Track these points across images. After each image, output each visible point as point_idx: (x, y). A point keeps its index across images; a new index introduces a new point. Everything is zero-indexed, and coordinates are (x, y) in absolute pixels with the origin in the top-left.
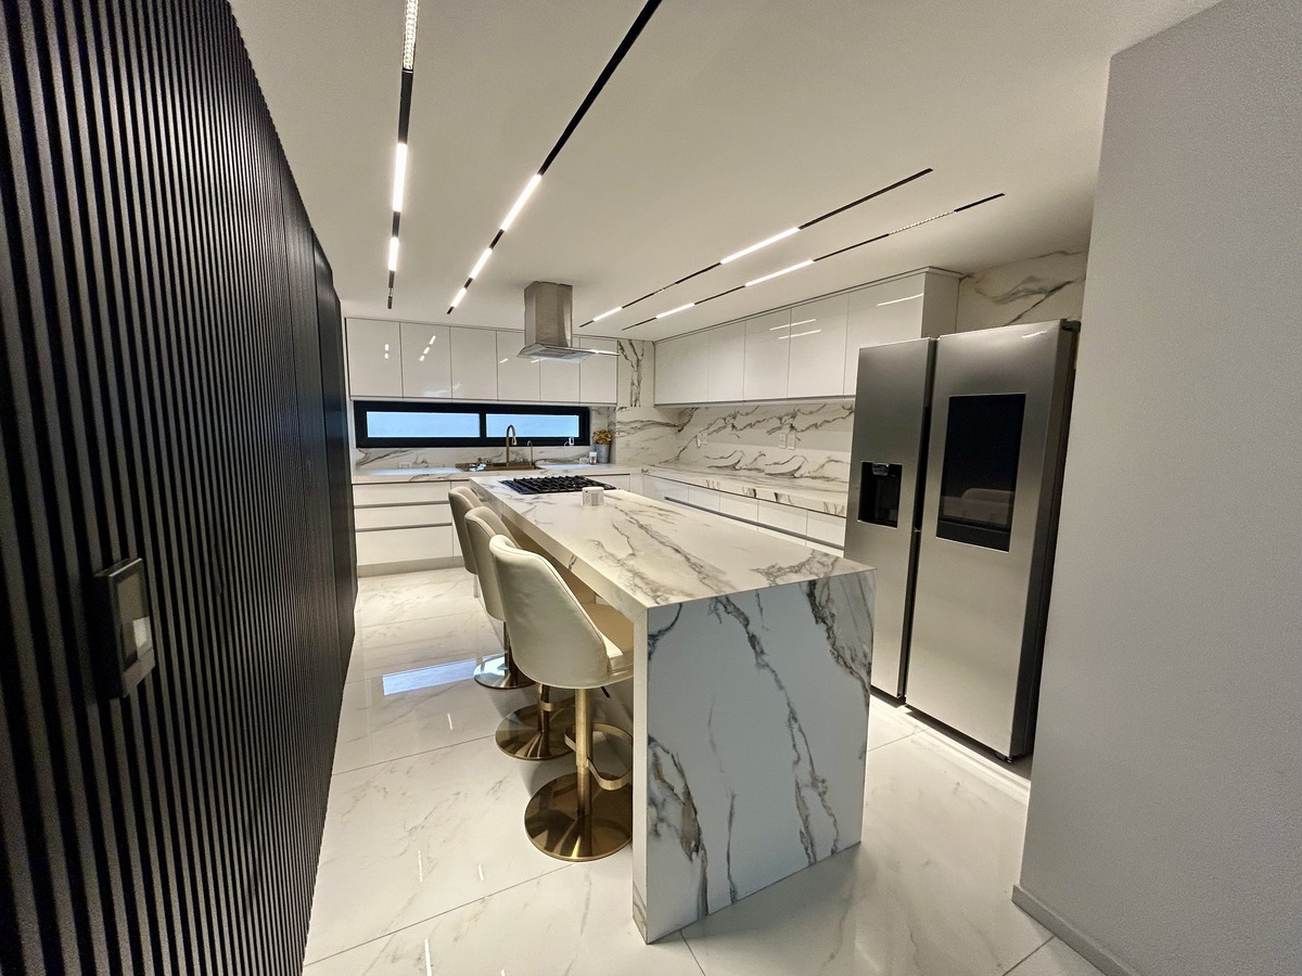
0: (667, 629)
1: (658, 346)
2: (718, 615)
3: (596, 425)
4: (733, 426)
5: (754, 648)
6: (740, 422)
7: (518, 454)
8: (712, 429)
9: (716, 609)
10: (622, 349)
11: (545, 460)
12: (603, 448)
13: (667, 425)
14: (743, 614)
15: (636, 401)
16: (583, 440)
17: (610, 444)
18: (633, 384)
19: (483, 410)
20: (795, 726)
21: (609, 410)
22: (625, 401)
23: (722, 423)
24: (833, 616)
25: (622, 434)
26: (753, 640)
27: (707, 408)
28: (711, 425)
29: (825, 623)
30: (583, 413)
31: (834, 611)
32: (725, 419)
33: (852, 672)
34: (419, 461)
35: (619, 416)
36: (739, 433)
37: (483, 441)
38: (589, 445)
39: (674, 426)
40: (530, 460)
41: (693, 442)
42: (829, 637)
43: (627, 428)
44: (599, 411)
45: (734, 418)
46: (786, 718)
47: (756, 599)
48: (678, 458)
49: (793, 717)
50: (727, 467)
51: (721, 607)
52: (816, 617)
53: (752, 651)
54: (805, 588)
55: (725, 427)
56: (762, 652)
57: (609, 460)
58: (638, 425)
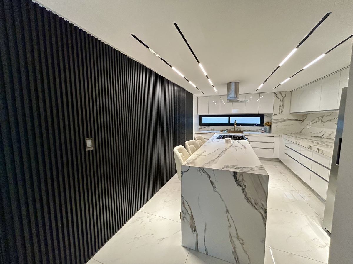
0: (186, 171)
1: (293, 93)
2: (201, 173)
3: (266, 120)
4: (322, 121)
5: (212, 185)
6: (325, 119)
7: (238, 128)
8: (313, 122)
9: (200, 171)
10: (276, 95)
11: (247, 130)
12: (268, 128)
13: (296, 120)
14: (208, 174)
15: (281, 112)
16: (261, 124)
17: (270, 126)
18: (280, 106)
19: (229, 116)
20: (229, 215)
21: (270, 115)
22: (276, 112)
23: (317, 119)
24: (245, 185)
25: (274, 123)
26: (212, 182)
27: (312, 114)
28: (313, 120)
29: (241, 187)
30: (262, 117)
31: (245, 184)
32: (319, 118)
33: (255, 208)
34: (212, 129)
35: (274, 117)
36: (324, 124)
37: (229, 124)
38: (263, 126)
39: (300, 120)
40: (241, 130)
41: (306, 127)
42: (243, 192)
43: (277, 121)
44: (267, 116)
45: (323, 117)
46: (225, 211)
47: (213, 171)
48: (301, 132)
49: (228, 211)
50: (318, 137)
51: (201, 171)
52: (237, 184)
53: (212, 186)
54: (232, 174)
55: (318, 121)
56: (215, 187)
57: (270, 131)
58: (282, 120)
